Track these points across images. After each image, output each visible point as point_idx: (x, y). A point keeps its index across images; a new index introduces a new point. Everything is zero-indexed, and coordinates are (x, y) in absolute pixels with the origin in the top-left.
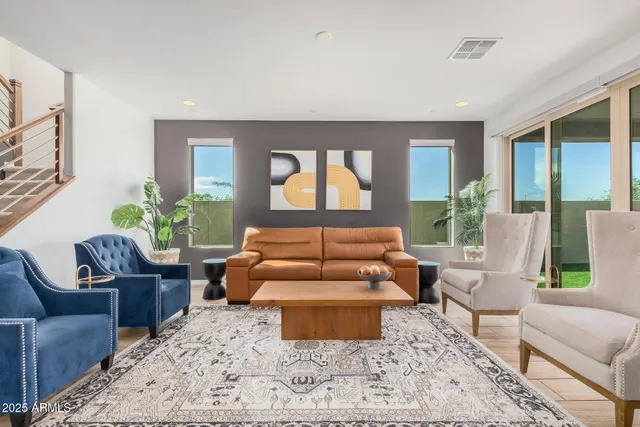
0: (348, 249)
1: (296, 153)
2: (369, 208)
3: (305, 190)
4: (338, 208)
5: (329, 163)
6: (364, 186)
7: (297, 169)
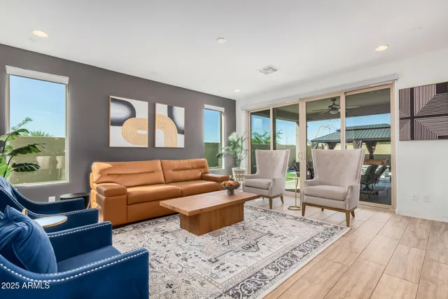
0: (181, 174)
1: (133, 102)
2: (183, 147)
3: (140, 132)
4: (163, 146)
5: (157, 113)
6: (180, 131)
7: (133, 114)
